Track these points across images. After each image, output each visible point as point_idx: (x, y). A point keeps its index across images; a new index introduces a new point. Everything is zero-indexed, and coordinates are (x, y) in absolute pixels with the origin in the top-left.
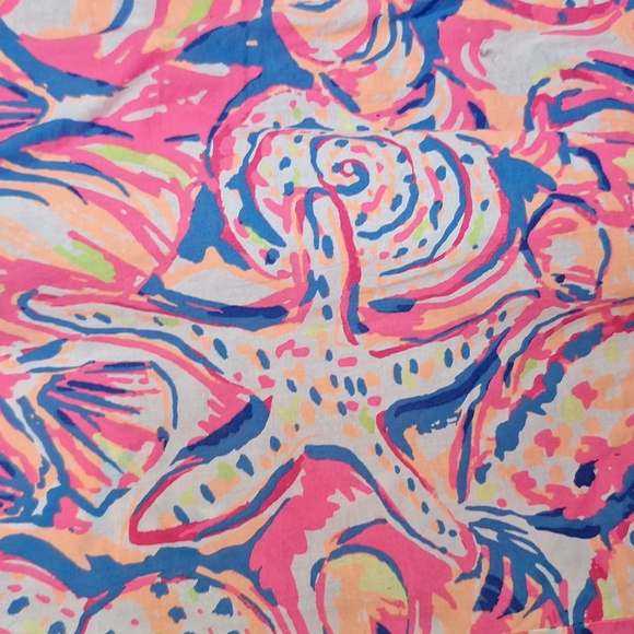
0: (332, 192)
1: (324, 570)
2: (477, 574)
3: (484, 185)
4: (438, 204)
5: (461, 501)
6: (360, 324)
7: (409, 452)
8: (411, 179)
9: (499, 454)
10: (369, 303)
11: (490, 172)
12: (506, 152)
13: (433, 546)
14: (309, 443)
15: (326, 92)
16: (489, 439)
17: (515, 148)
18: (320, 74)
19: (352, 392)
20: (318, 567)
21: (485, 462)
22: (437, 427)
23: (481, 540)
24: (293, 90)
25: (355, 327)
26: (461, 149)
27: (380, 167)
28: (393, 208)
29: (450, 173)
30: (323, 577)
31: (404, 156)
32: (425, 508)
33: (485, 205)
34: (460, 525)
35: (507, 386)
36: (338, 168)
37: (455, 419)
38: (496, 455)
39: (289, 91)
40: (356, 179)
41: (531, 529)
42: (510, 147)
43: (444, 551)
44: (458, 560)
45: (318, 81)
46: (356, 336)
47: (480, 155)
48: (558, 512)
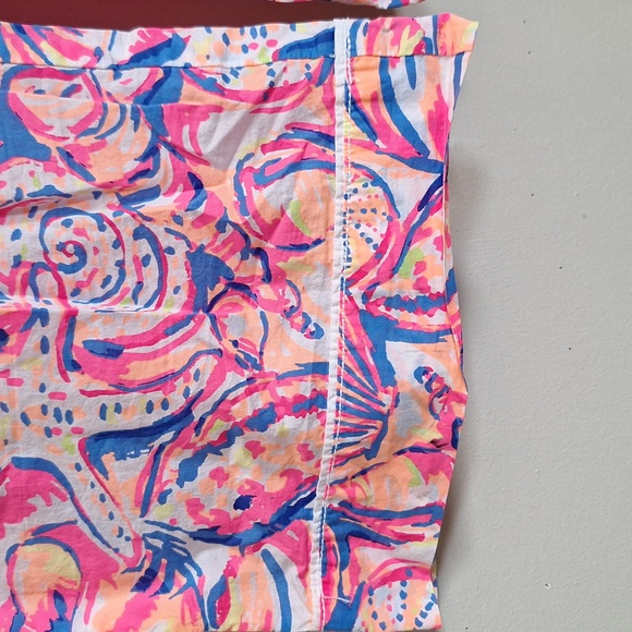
0: (54, 268)
1: (17, 553)
2: (139, 569)
3: (178, 274)
4: (140, 284)
5: (142, 516)
6: (73, 361)
7: (105, 473)
8: (120, 264)
9: (180, 483)
10: (84, 342)
11: (186, 263)
12: (202, 248)
13: (109, 547)
14: (16, 455)
15: (61, 164)
16: (172, 471)
17: (209, 245)
18: (57, 148)
19: (59, 420)
20: (13, 549)
21: (166, 488)
22: (131, 456)
23: (149, 546)
24: (32, 161)
25: (69, 365)
26: (166, 241)
27: (96, 251)
28: (103, 286)
29: (154, 262)
30: (16, 557)
31: (119, 243)
32: (111, 517)
33: (177, 290)
34: (134, 533)
35: (197, 435)
36: (61, 247)
37: (147, 450)
38: (177, 483)
39: (28, 162)
40: (76, 259)
41: (190, 541)
42: (205, 244)
43: (116, 551)
44: (125, 559)
45: (55, 153)
46: (68, 372)
47: (181, 248)
48: (214, 529)
